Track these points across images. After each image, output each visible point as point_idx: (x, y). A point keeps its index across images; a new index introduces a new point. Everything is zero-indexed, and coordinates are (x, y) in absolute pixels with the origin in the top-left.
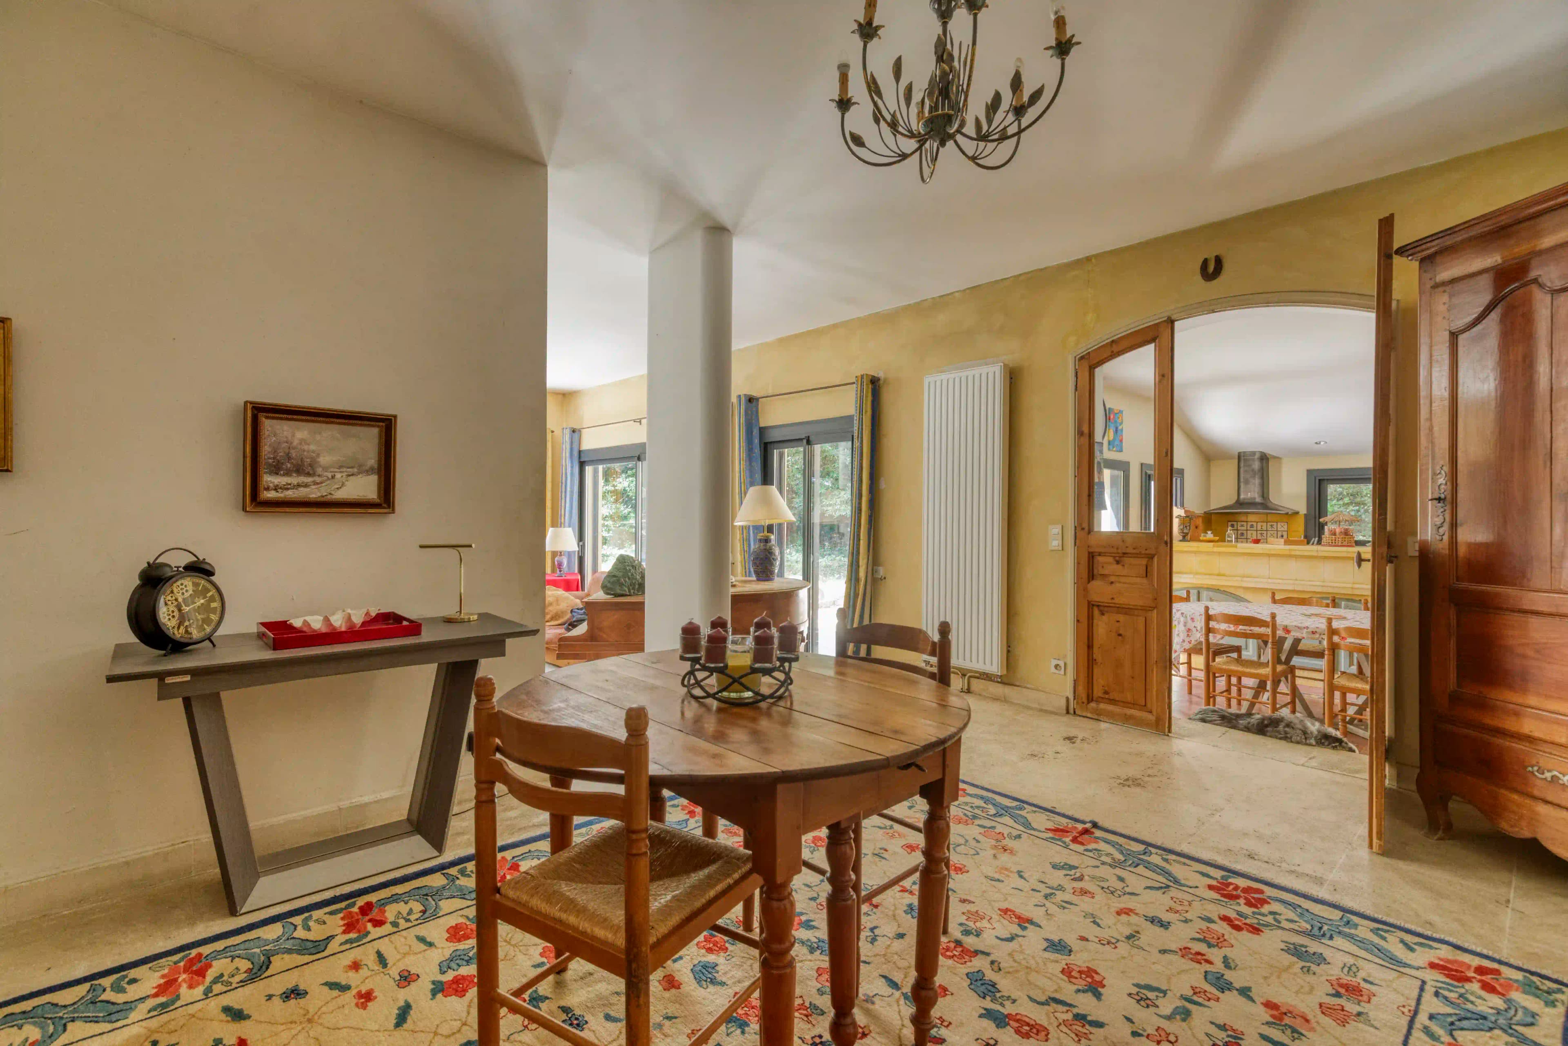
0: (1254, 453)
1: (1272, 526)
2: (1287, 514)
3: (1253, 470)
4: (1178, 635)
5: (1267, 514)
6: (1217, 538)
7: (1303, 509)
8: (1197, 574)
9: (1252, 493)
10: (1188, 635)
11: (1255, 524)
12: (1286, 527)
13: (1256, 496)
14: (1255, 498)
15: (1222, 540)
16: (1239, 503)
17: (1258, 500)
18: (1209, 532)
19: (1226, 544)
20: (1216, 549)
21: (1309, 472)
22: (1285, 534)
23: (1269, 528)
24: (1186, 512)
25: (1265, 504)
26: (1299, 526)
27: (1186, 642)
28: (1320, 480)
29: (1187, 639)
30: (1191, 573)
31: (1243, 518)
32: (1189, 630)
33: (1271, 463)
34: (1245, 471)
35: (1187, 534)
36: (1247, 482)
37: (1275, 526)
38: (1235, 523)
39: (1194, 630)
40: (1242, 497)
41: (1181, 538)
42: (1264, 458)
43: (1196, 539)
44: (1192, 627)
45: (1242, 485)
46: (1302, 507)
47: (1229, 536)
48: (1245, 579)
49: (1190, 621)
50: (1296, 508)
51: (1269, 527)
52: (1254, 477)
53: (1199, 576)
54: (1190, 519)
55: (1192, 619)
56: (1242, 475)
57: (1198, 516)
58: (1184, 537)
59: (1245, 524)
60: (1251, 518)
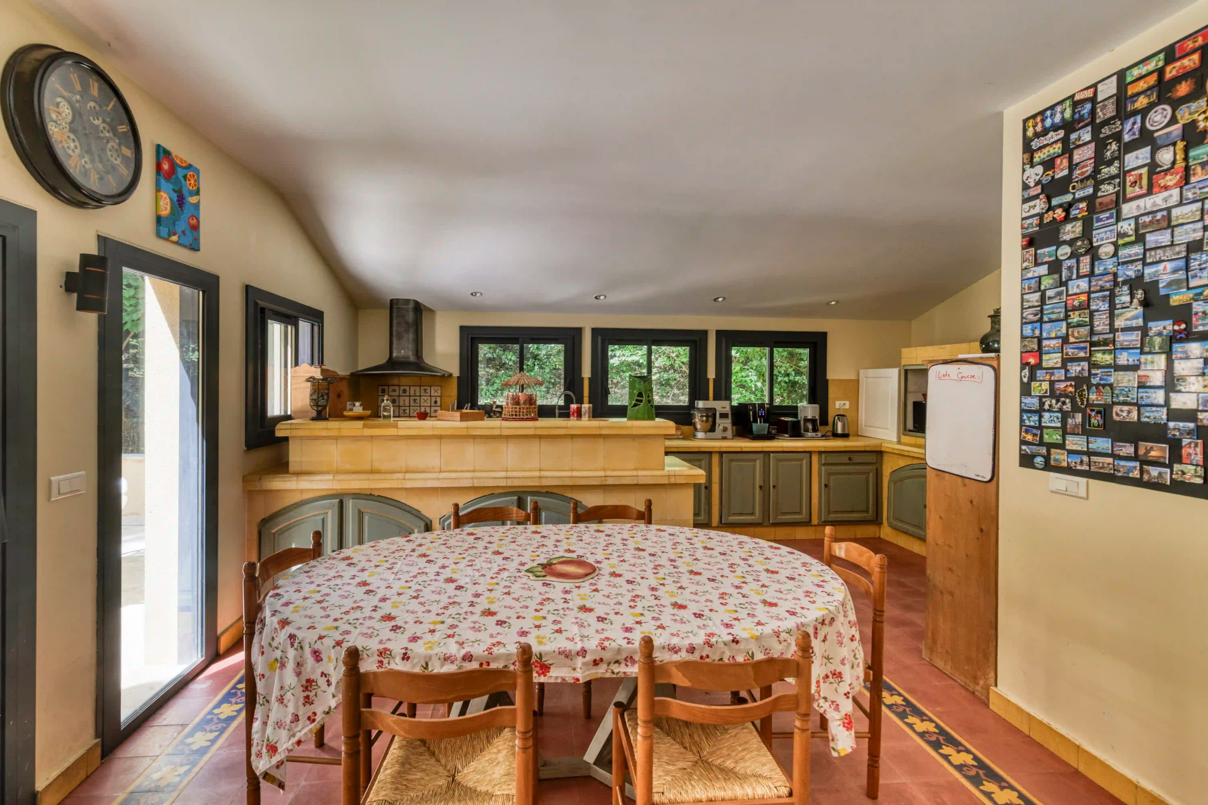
0: (408, 301)
1: (425, 390)
2: (443, 376)
3: (407, 323)
4: (281, 700)
5: (420, 376)
6: (369, 412)
7: (456, 373)
8: (338, 472)
9: (404, 351)
10: (308, 701)
11: (407, 388)
12: (439, 391)
13: (410, 353)
14: (408, 357)
15: (376, 415)
16: (392, 363)
17: (412, 359)
18: (357, 404)
19: (381, 421)
20: (368, 432)
21: (463, 329)
22: (438, 399)
23: (423, 394)
24: (323, 371)
25: (418, 364)
26: (453, 390)
27: (303, 719)
28: (472, 338)
29: (304, 712)
30: (328, 473)
31: (396, 382)
32: (309, 685)
33: (425, 315)
34: (399, 324)
35: (324, 407)
36: (400, 337)
37: (428, 391)
38: (386, 388)
39: (322, 681)
40: (394, 355)
41: (314, 414)
42: (418, 308)
43: (338, 415)
44: (316, 676)
45: (394, 339)
46: (454, 369)
47: (385, 410)
48: (408, 476)
49: (310, 660)
50: (450, 371)
51: (422, 391)
52: (407, 331)
53: (343, 477)
54: (329, 383)
55: (317, 655)
56: (394, 328)
57: (342, 379)
58: (319, 413)
59: (397, 388)
60: (404, 381)
